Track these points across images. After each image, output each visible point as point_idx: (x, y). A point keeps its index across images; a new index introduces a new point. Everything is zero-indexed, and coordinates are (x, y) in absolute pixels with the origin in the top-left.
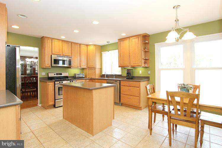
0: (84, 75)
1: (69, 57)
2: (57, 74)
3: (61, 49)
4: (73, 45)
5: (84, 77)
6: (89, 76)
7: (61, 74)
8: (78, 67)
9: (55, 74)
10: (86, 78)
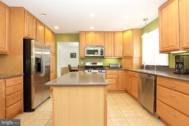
0: (119, 65)
1: (101, 47)
2: (92, 64)
3: (93, 40)
4: (106, 34)
5: (119, 67)
6: (126, 67)
7: (96, 64)
8: (112, 57)
9: (90, 64)
10: (122, 68)
